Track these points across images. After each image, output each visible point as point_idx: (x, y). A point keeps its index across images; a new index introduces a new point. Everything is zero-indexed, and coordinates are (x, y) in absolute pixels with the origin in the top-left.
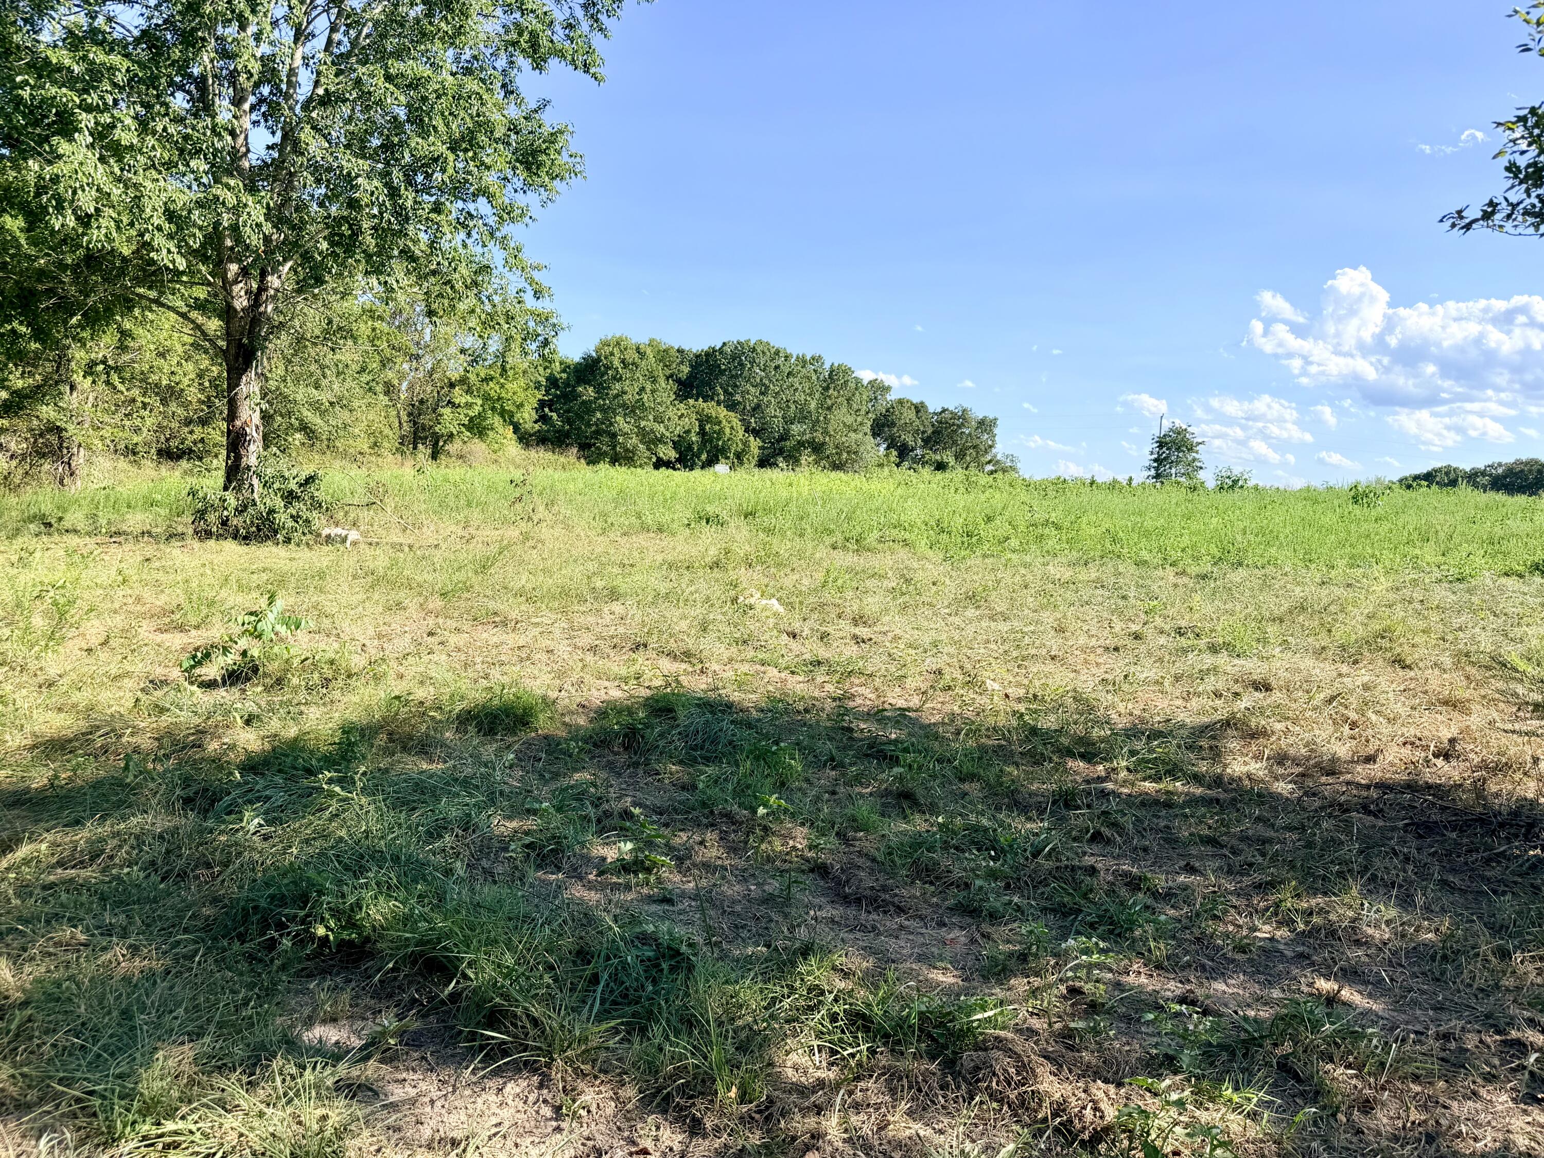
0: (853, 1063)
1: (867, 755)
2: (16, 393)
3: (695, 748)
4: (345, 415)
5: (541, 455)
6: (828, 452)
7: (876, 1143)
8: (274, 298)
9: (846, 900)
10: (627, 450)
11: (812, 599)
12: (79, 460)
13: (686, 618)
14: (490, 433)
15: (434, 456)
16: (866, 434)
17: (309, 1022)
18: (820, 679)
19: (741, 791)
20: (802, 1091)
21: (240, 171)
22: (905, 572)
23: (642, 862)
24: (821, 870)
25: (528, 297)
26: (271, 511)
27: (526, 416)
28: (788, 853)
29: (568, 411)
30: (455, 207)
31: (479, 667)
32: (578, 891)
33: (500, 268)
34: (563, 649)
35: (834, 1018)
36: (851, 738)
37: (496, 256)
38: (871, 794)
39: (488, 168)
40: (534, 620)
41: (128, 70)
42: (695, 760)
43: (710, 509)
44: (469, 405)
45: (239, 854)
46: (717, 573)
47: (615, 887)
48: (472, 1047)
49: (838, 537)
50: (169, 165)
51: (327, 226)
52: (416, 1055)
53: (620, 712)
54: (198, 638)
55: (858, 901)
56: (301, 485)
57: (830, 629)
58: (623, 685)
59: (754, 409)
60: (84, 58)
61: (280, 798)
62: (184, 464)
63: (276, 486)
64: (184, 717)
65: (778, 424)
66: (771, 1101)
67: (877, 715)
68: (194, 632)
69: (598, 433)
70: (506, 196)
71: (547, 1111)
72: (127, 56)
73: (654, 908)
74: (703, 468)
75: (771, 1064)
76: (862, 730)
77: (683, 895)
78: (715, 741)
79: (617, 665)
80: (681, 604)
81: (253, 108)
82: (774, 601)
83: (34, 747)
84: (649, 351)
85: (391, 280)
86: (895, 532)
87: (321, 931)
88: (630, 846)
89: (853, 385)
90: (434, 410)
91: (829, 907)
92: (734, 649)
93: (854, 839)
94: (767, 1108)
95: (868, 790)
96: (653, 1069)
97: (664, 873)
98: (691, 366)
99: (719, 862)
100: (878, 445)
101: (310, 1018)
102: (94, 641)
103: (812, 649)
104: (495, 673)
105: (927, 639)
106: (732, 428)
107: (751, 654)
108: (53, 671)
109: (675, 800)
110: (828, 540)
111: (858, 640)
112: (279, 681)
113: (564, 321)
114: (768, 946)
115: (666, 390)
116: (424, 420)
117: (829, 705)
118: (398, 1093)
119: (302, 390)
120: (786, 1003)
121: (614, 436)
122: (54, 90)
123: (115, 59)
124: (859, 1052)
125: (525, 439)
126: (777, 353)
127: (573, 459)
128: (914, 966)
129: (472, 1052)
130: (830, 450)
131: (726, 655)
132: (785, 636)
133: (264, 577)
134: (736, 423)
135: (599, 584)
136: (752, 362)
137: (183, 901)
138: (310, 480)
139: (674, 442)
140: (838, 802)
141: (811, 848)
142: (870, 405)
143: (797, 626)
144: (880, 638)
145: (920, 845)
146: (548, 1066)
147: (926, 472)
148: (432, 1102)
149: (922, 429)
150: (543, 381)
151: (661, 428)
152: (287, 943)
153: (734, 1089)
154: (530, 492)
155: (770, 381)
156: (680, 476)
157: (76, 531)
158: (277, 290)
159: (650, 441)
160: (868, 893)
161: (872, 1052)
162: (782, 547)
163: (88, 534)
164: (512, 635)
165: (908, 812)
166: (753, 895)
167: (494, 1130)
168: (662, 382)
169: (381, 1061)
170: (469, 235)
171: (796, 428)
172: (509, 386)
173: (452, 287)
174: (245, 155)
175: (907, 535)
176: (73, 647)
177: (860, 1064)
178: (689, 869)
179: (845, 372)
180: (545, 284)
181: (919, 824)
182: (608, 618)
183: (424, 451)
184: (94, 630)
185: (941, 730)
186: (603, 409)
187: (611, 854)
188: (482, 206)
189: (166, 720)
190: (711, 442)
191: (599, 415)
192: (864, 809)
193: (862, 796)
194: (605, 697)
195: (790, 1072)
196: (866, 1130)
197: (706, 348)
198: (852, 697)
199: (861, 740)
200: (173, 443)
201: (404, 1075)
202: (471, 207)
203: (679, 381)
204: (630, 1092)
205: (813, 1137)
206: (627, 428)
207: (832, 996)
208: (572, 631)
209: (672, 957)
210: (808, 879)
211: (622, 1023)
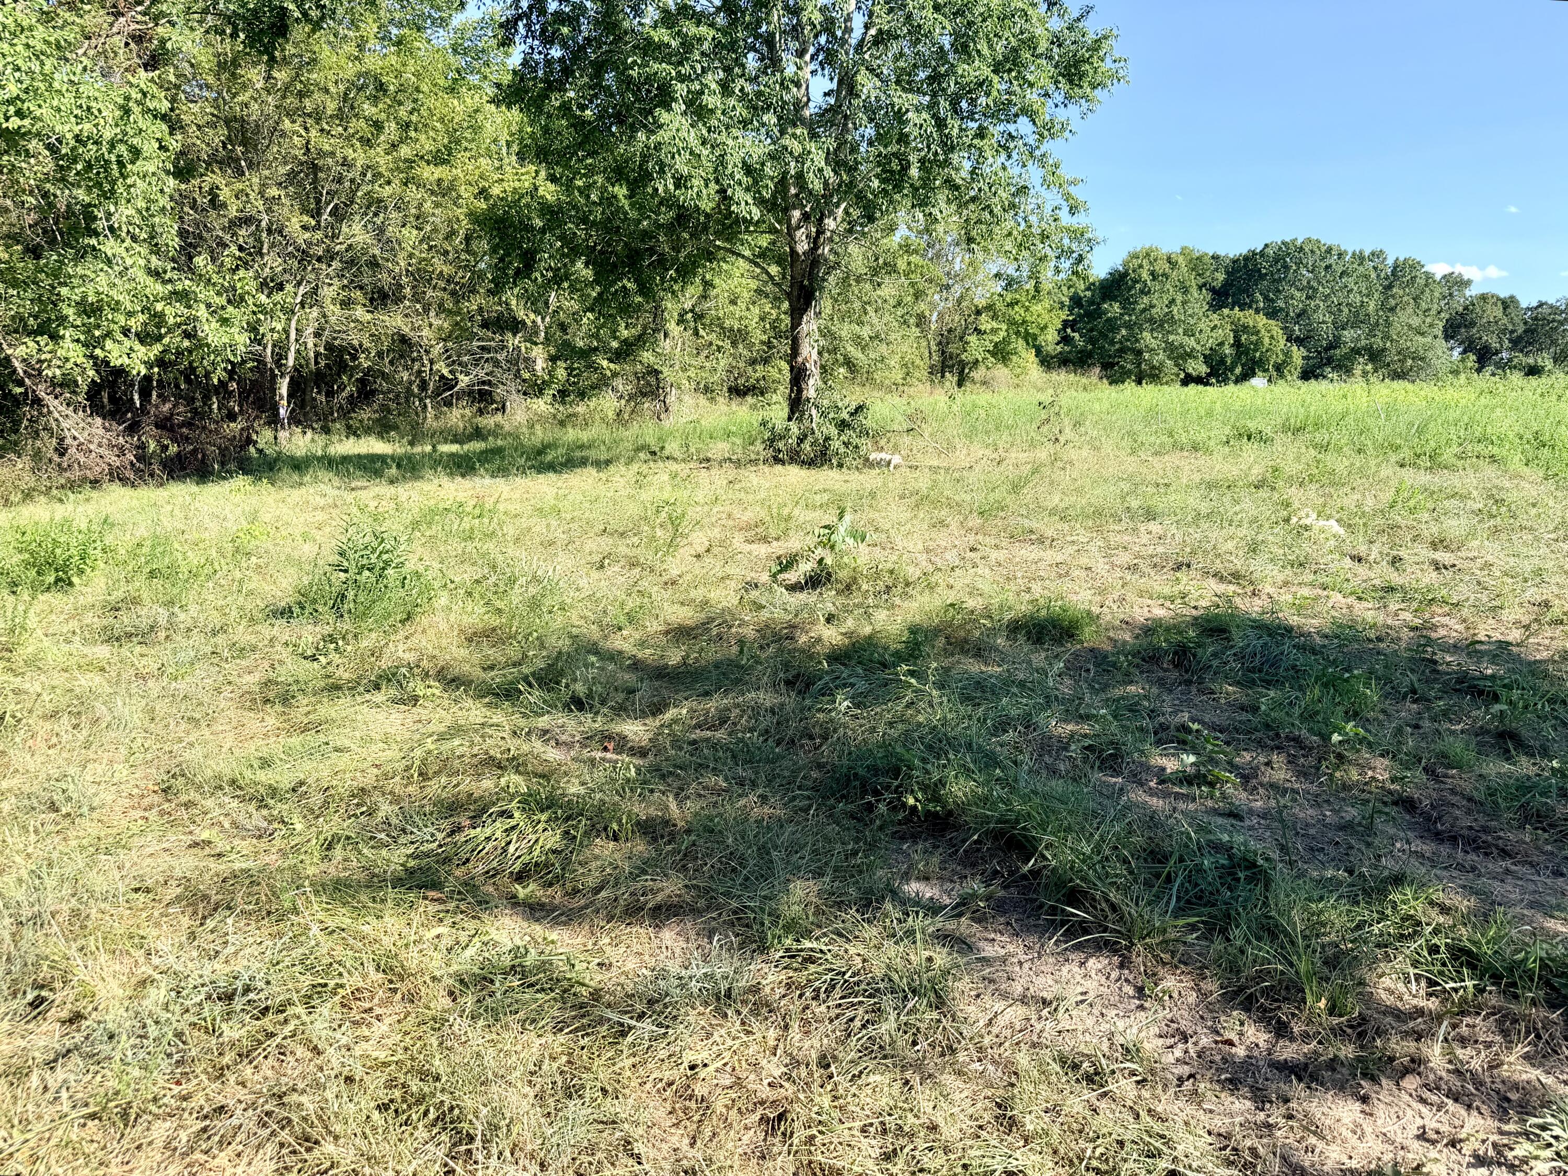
0: (1456, 997)
1: (1456, 690)
2: (625, 341)
3: (1252, 670)
4: (883, 348)
5: (1062, 377)
6: (1388, 359)
7: (1488, 1080)
8: (831, 240)
9: (1438, 837)
10: (1154, 367)
11: (1379, 521)
12: (671, 399)
13: (1232, 538)
14: (1014, 358)
15: (960, 384)
16: (1435, 337)
17: (906, 877)
18: (1393, 607)
19: (1309, 716)
20: (1399, 1015)
21: (803, 121)
22: (1494, 491)
23: (1205, 776)
24: (1408, 804)
25: (1064, 215)
26: (827, 439)
27: (1050, 338)
28: (1366, 784)
29: (1092, 330)
30: (996, 130)
31: (1020, 581)
32: (1138, 796)
33: (1038, 188)
34: (1101, 566)
35: (1433, 950)
36: (1438, 672)
37: (1034, 175)
38: (1462, 732)
39: (1031, 85)
40: (1069, 538)
41: (714, 39)
42: (1253, 682)
43: (1252, 425)
44: (994, 331)
45: (835, 731)
46: (1263, 493)
47: (1178, 796)
48: (1053, 921)
49: (1406, 453)
50: (745, 123)
51: (879, 164)
52: (1002, 920)
53: (1168, 630)
54: (780, 548)
55: (1453, 839)
56: (852, 414)
57: (1403, 553)
58: (1168, 604)
59: (1299, 316)
60: (679, 33)
61: (862, 686)
62: (750, 399)
63: (831, 415)
64: (779, 614)
65: (1326, 331)
66: (1363, 1019)
67: (1471, 648)
68: (775, 543)
69: (1122, 350)
70: (1047, 112)
71: (1129, 990)
72: (712, 25)
73: (1220, 821)
74: (1236, 382)
75: (1362, 983)
76: (1448, 664)
77: (1251, 812)
78: (1275, 664)
79: (1160, 583)
80: (1225, 524)
81: (812, 58)
82: (1332, 522)
83: (667, 633)
84: (1181, 260)
85: (935, 211)
86: (1479, 448)
87: (911, 801)
88: (1192, 759)
89: (1423, 282)
90: (961, 338)
91: (1418, 842)
92: (1288, 571)
93: (1446, 776)
94: (1360, 1025)
95: (1459, 727)
96: (1234, 969)
97: (1229, 789)
98: (1227, 273)
99: (1288, 785)
100: (1452, 349)
101: (906, 873)
102: (701, 550)
103: (1382, 574)
104: (1037, 588)
105: (1527, 567)
106: (1272, 337)
107: (1309, 577)
108: (675, 572)
109: (1234, 719)
110: (1394, 458)
111: (1438, 566)
112: (848, 587)
113: (1099, 235)
114: (1351, 872)
115: (1199, 300)
116: (952, 349)
117: (1406, 634)
118: (989, 951)
119: (846, 326)
120: (1376, 929)
121: (1139, 353)
122: (656, 66)
123: (703, 29)
124: (1465, 988)
125: (1047, 362)
126: (1329, 250)
127: (1094, 379)
128: (1526, 912)
129: (1053, 926)
130: (1392, 356)
131: (1280, 578)
132: (1348, 560)
133: (826, 497)
134: (1277, 331)
135: (1135, 504)
136: (1299, 263)
137: (795, 764)
138: (859, 409)
139: (1205, 356)
140: (1424, 737)
141: (1393, 780)
142: (1442, 303)
143: (1362, 549)
144: (1466, 565)
145: (1529, 789)
146: (1128, 949)
147: (1516, 378)
148: (1021, 963)
149: (1510, 327)
150: (1067, 301)
151: (1192, 342)
152: (882, 808)
153: (1324, 1001)
154: (1058, 414)
155: (1319, 283)
156: (1213, 393)
157: (675, 459)
158: (833, 232)
159: (1180, 355)
160: (1465, 832)
161: (1480, 990)
162: (1340, 464)
163: (684, 460)
164: (1049, 552)
165: (1513, 752)
166: (1328, 820)
167: (1080, 998)
168: (1195, 292)
169: (972, 919)
170: (1009, 157)
171: (1348, 335)
172: (1034, 308)
173: (991, 212)
174: (807, 104)
175: (1495, 450)
176: (685, 553)
177: (1464, 1000)
178: (1255, 788)
179: (1412, 267)
180: (1081, 198)
181: (1525, 767)
182: (1145, 539)
183: (951, 379)
184: (699, 540)
185: (1551, 668)
186: (1129, 326)
187: (1171, 765)
188: (1024, 126)
189: (765, 615)
190: (1247, 354)
191: (1124, 332)
192: (1456, 746)
193: (1453, 733)
194: (1149, 615)
195: (1383, 995)
196: (1476, 1064)
197: (1244, 252)
198: (1434, 628)
199: (1448, 674)
200: (741, 381)
201: (992, 936)
202: (1011, 128)
203: (1213, 290)
204: (1211, 986)
205: (1413, 1061)
206: (1154, 344)
207: (1430, 929)
208: (1108, 551)
209: (1247, 868)
210: (1393, 811)
211: (1202, 922)
